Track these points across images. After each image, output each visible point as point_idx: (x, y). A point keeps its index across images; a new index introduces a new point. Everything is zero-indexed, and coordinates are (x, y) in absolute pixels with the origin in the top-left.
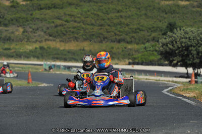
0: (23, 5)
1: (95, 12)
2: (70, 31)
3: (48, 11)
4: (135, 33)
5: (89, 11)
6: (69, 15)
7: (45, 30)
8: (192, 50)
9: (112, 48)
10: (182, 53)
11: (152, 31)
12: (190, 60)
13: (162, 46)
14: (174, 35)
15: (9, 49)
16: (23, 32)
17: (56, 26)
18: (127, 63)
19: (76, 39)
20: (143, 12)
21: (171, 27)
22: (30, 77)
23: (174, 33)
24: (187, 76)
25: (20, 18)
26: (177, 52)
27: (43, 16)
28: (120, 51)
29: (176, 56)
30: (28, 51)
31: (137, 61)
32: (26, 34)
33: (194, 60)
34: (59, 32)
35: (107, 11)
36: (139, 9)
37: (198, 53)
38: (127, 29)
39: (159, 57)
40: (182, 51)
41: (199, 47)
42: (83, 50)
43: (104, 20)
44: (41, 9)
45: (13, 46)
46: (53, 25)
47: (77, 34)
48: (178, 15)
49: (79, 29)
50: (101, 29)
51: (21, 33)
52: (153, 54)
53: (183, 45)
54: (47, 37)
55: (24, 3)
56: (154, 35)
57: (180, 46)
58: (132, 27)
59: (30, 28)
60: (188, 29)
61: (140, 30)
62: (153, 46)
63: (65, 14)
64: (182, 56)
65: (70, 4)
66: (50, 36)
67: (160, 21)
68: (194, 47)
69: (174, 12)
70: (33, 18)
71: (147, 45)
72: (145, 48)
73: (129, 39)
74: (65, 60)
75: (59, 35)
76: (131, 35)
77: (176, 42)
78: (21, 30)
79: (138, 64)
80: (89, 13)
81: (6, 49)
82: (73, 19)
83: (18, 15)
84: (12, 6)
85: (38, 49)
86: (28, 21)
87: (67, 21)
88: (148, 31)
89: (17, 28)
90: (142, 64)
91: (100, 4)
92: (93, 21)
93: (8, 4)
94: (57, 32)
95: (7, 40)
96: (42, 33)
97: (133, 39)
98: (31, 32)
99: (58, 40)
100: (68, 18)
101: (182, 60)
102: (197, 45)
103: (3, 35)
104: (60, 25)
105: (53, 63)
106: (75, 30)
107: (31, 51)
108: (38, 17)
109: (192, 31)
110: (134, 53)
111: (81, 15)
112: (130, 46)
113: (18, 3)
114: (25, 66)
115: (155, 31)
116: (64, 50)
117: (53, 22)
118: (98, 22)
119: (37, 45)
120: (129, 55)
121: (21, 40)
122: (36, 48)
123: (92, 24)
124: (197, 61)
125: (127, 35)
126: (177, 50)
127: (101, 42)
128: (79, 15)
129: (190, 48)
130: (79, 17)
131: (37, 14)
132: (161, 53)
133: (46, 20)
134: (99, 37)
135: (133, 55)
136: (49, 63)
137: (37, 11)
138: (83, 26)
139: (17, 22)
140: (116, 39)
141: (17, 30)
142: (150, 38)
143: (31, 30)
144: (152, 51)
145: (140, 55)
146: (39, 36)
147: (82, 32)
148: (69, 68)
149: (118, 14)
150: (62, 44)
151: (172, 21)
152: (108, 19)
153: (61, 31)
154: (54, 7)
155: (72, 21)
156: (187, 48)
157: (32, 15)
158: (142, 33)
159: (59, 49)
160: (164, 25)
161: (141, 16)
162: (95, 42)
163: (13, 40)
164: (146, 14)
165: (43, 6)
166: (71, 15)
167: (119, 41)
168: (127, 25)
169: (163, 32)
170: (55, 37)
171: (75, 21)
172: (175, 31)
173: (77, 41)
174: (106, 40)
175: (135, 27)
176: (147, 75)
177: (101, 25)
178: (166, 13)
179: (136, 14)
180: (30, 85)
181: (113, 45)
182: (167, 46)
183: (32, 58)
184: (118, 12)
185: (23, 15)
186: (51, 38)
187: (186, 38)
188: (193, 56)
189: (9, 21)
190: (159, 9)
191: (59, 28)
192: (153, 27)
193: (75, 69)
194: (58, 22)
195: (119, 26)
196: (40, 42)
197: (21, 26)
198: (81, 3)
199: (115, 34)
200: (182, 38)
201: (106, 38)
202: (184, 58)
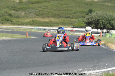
0: (25, 2)
1: (57, 5)
2: (45, 13)
3: (36, 4)
4: (74, 14)
5: (54, 4)
6: (45, 6)
7: (34, 13)
8: (100, 21)
9: (64, 21)
10: (96, 23)
11: (82, 13)
12: (99, 26)
13: (87, 20)
14: (92, 15)
15: (18, 21)
16: (25, 14)
17: (39, 11)
18: (71, 27)
19: (48, 17)
20: (78, 5)
21: (90, 11)
22: (27, 34)
23: (92, 14)
24: (98, 33)
25: (23, 7)
26: (93, 22)
27: (33, 7)
28: (68, 22)
29: (93, 24)
30: (27, 22)
31: (75, 26)
32: (26, 14)
33: (101, 26)
34: (41, 14)
35: (62, 4)
36: (76, 3)
37: (103, 23)
38: (71, 12)
39: (85, 24)
40: (95, 22)
41: (103, 20)
42: (51, 21)
43: (60, 8)
44: (33, 3)
45: (20, 20)
46: (38, 10)
47: (49, 14)
48: (93, 6)
49: (49, 12)
50: (59, 12)
51: (24, 14)
52: (82, 23)
53: (96, 19)
54: (35, 16)
55: (25, 1)
56: (83, 15)
57: (94, 20)
58: (73, 11)
59: (28, 12)
60: (98, 12)
61: (77, 13)
62: (82, 20)
63: (43, 6)
64: (95, 24)
65: (45, 1)
66: (37, 15)
67: (85, 9)
68: (101, 20)
69: (91, 5)
70: (29, 8)
71: (80, 19)
72: (79, 21)
73: (71, 17)
74: (43, 26)
75: (40, 15)
76: (73, 15)
77: (93, 18)
78: (24, 13)
79: (76, 28)
80: (54, 5)
81: (17, 21)
82: (47, 8)
83: (22, 6)
84: (20, 2)
85: (31, 21)
86: (27, 9)
87: (44, 9)
88: (80, 13)
89: (22, 12)
90: (77, 28)
91: (59, 1)
92: (56, 9)
93: (18, 1)
94: (40, 14)
95: (18, 17)
96: (33, 14)
97: (73, 17)
98: (28, 14)
99: (40, 17)
100: (44, 7)
101: (96, 26)
102: (102, 19)
103: (16, 15)
104: (41, 11)
105: (38, 27)
106: (47, 13)
107: (28, 22)
108: (31, 7)
109: (100, 13)
110: (74, 23)
111: (50, 6)
112: (72, 20)
113: (22, 1)
114: (25, 29)
115: (83, 13)
116: (43, 22)
117: (38, 9)
118: (58, 9)
119: (31, 20)
120: (72, 23)
121: (24, 17)
122: (30, 21)
123: (55, 10)
124: (102, 26)
125: (71, 15)
126: (93, 21)
127: (59, 18)
128: (49, 6)
129: (99, 21)
130: (49, 7)
131: (31, 6)
132: (86, 23)
133: (35, 8)
134: (58, 16)
135: (73, 24)
136: (36, 27)
137: (31, 5)
138: (51, 11)
139: (22, 9)
140: (66, 17)
141: (22, 13)
142: (81, 16)
143: (28, 13)
144: (82, 22)
145: (76, 24)
146: (32, 15)
147: (51, 13)
148: (45, 29)
149: (67, 6)
150: (42, 19)
151: (91, 8)
152: (63, 8)
153: (41, 13)
154: (39, 3)
155: (46, 9)
156: (98, 20)
157: (28, 6)
158: (78, 14)
159: (40, 21)
160: (87, 10)
161: (77, 6)
162: (57, 18)
163: (20, 17)
164: (79, 6)
165: (33, 2)
166: (46, 6)
167: (67, 18)
168: (71, 10)
169: (87, 14)
170: (39, 16)
171: (48, 9)
172: (92, 13)
173: (49, 17)
174: (61, 17)
175: (74, 11)
176: (80, 33)
177: (59, 11)
178: (88, 5)
179: (75, 6)
180: (27, 38)
181: (65, 19)
182: (89, 19)
183: (29, 25)
184: (67, 4)
185: (25, 6)
186: (37, 16)
187: (97, 16)
188: (100, 24)
189: (18, 9)
190: (85, 3)
191: (41, 12)
192: (82, 11)
193: (48, 30)
194: (40, 9)
195: (67, 11)
196: (32, 18)
197: (23, 11)
198: (50, 1)
199: (66, 14)
200: (95, 16)
201: (61, 16)
202: (96, 25)
